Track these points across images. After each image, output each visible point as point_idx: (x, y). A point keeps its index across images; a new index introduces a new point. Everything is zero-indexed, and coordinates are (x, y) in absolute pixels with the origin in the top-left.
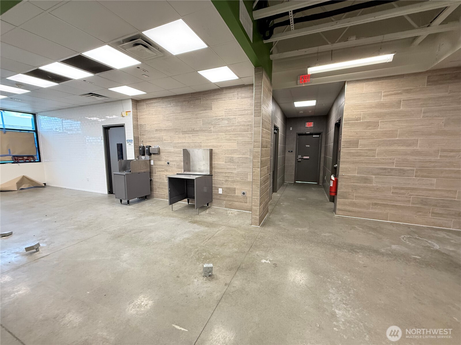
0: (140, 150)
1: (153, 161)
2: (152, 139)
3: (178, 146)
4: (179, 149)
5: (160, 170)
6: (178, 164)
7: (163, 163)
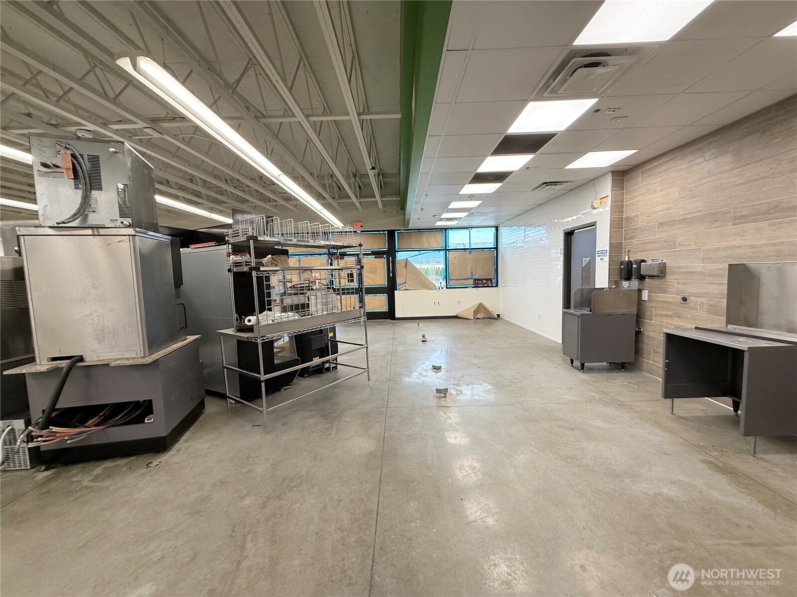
0: (621, 268)
1: (647, 291)
2: (649, 244)
3: (717, 258)
4: (721, 266)
5: (661, 312)
6: (712, 303)
7: (672, 297)
